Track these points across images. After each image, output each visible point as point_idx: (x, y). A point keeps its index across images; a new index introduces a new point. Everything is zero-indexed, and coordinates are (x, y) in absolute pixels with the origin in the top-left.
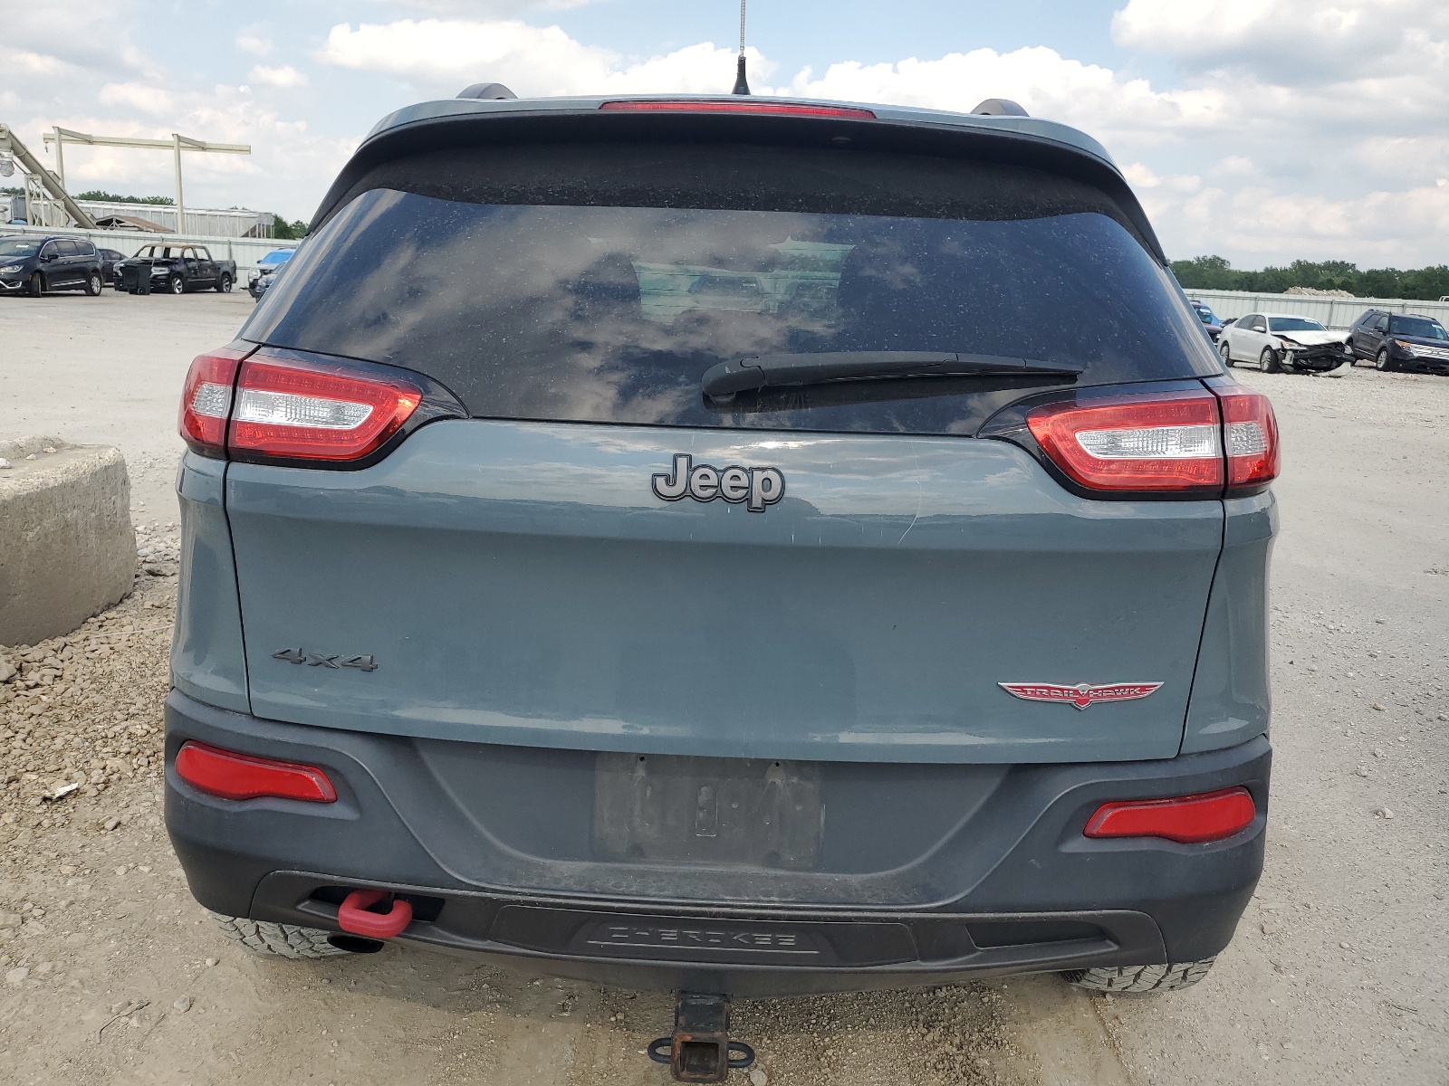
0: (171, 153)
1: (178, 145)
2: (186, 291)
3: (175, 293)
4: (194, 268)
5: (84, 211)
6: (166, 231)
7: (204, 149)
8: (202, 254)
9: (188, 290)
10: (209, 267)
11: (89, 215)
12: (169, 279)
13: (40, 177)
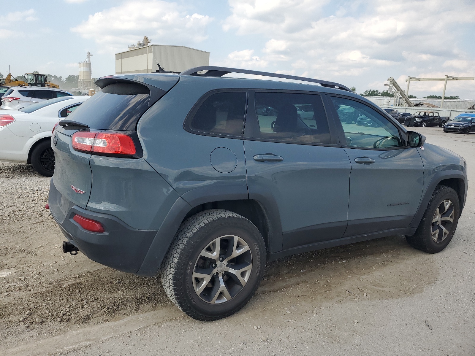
0: (444, 82)
1: (447, 78)
2: (426, 126)
3: (423, 127)
4: (432, 119)
5: (411, 101)
6: (436, 107)
7: (457, 80)
8: (436, 114)
9: (427, 126)
10: (438, 118)
11: (412, 103)
12: (421, 122)
13: (399, 92)
